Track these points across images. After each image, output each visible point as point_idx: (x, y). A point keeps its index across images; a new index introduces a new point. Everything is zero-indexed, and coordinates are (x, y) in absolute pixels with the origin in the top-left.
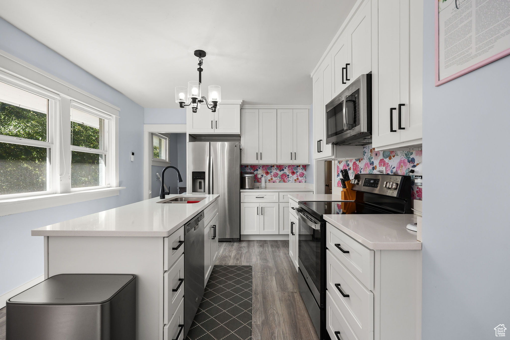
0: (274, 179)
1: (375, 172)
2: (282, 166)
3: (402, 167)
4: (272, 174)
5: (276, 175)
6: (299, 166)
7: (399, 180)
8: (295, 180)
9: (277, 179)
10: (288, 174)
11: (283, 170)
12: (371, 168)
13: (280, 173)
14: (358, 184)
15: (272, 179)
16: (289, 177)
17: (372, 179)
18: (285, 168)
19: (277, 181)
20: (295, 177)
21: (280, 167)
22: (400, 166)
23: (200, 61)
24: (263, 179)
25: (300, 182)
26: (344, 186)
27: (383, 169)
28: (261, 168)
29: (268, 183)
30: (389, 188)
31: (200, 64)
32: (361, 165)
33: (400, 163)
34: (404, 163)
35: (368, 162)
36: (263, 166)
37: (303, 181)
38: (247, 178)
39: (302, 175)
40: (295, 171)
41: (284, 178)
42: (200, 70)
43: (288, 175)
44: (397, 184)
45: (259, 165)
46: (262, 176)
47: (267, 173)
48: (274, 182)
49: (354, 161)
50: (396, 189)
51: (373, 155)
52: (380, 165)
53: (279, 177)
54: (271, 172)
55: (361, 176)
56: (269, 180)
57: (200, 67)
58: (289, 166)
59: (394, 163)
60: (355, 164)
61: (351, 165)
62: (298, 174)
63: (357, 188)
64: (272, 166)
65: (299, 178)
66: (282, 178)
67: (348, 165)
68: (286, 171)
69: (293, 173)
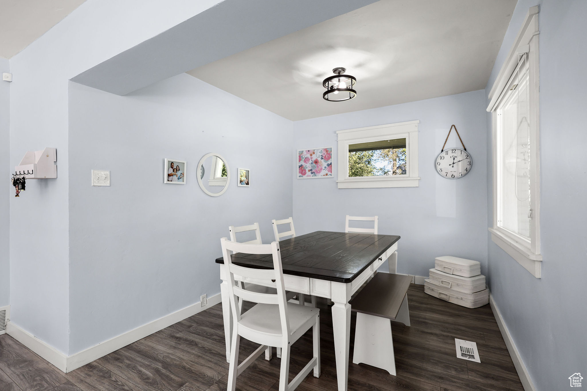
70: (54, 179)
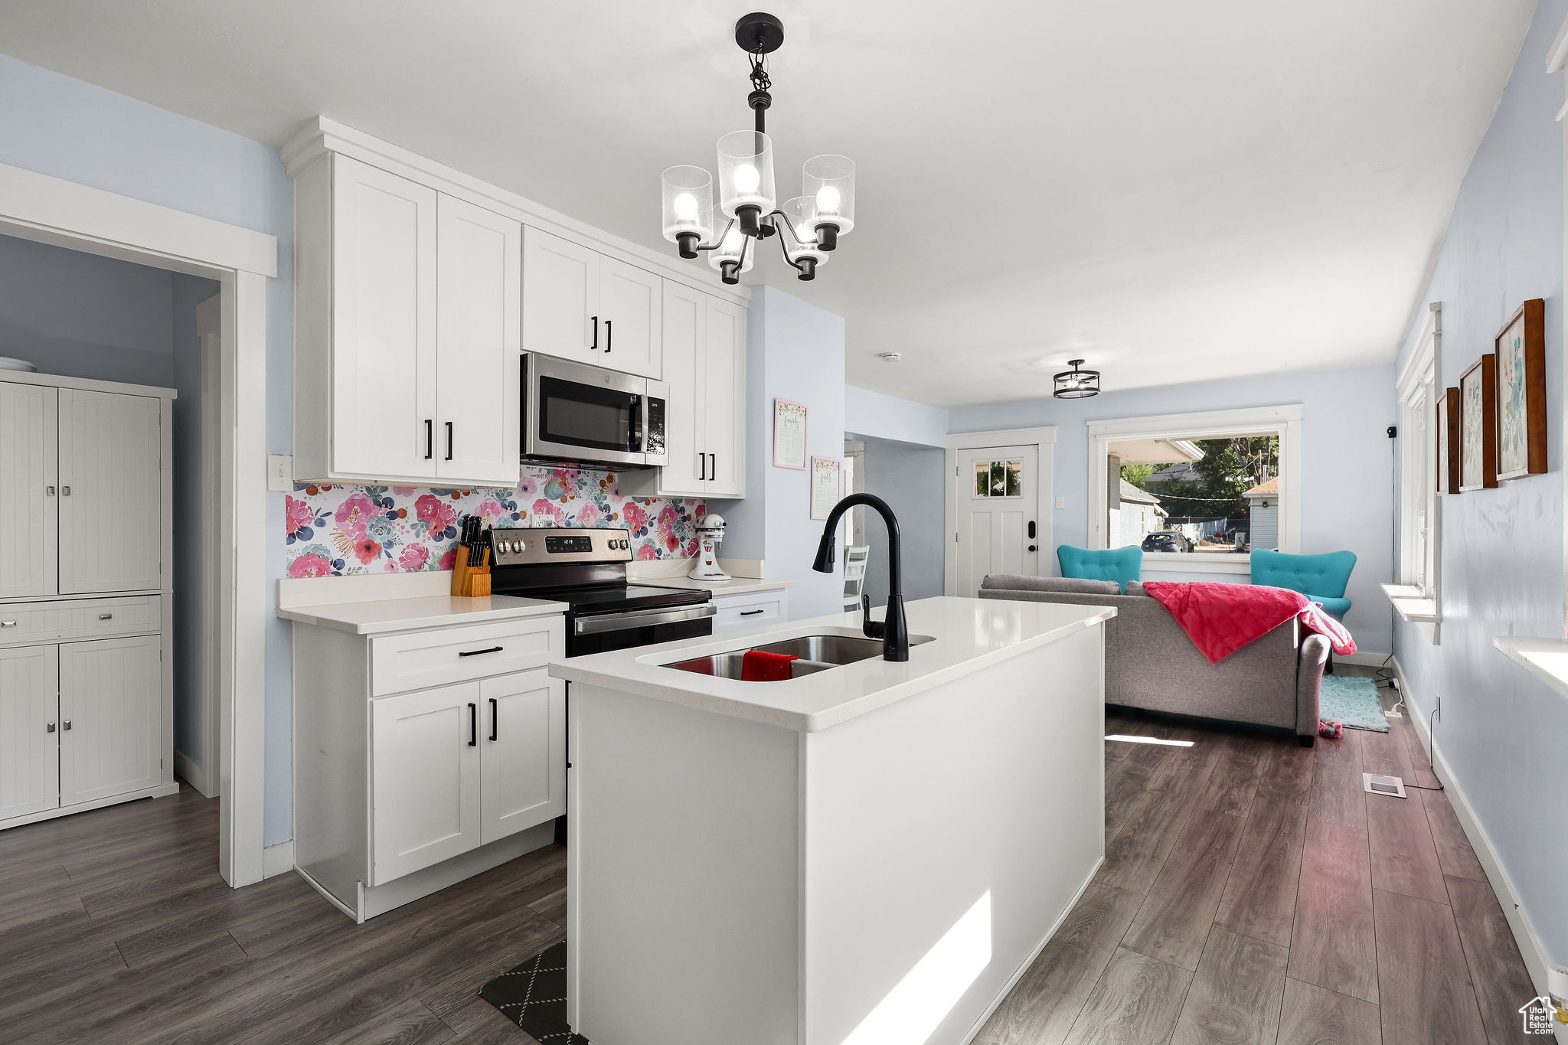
3: (589, 516)
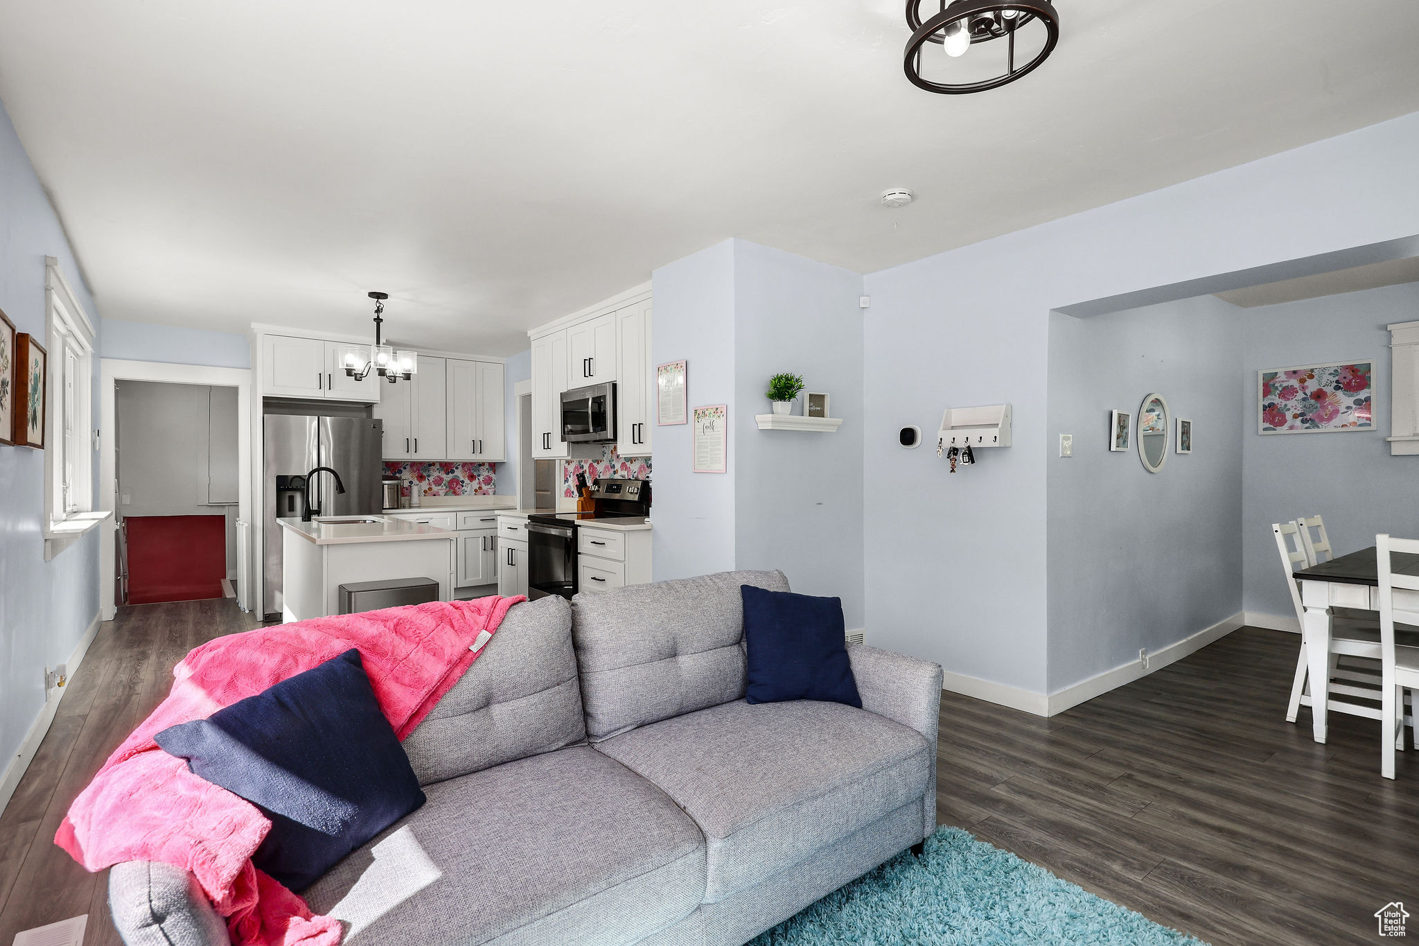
0: (435, 488)
1: (617, 476)
2: (452, 463)
4: (431, 479)
5: (438, 482)
6: (483, 464)
7: (640, 484)
8: (476, 491)
9: (441, 489)
10: (461, 479)
11: (453, 472)
12: (612, 473)
13: (447, 478)
14: (598, 491)
15: (430, 489)
16: (464, 485)
17: (615, 485)
18: (457, 468)
19: (442, 493)
20: (475, 484)
21: (447, 467)
22: (640, 471)
23: (378, 307)
24: (415, 490)
25: (484, 494)
26: (581, 494)
27: (625, 473)
28: (408, 467)
29: (423, 498)
30: (631, 493)
31: (378, 311)
32: (600, 468)
33: (640, 468)
34: (644, 468)
35: (608, 464)
36: (413, 464)
37: (491, 491)
38: (386, 487)
39: (488, 481)
40: (475, 474)
41: (454, 488)
42: (378, 321)
43: (463, 482)
44: (638, 488)
45: (404, 462)
46: (411, 482)
47: (421, 478)
48: (435, 495)
49: (590, 461)
50: (637, 493)
51: (615, 458)
52: (622, 469)
53: (445, 485)
54: (429, 476)
55: (601, 482)
56: (425, 492)
57: (378, 317)
58: (464, 464)
59: (635, 467)
60: (591, 465)
61: (586, 467)
62: (481, 478)
63: (597, 496)
64: (432, 464)
65: (483, 485)
66: (451, 488)
67: (582, 467)
68: (459, 473)
69: (472, 477)
70: (1010, 447)
